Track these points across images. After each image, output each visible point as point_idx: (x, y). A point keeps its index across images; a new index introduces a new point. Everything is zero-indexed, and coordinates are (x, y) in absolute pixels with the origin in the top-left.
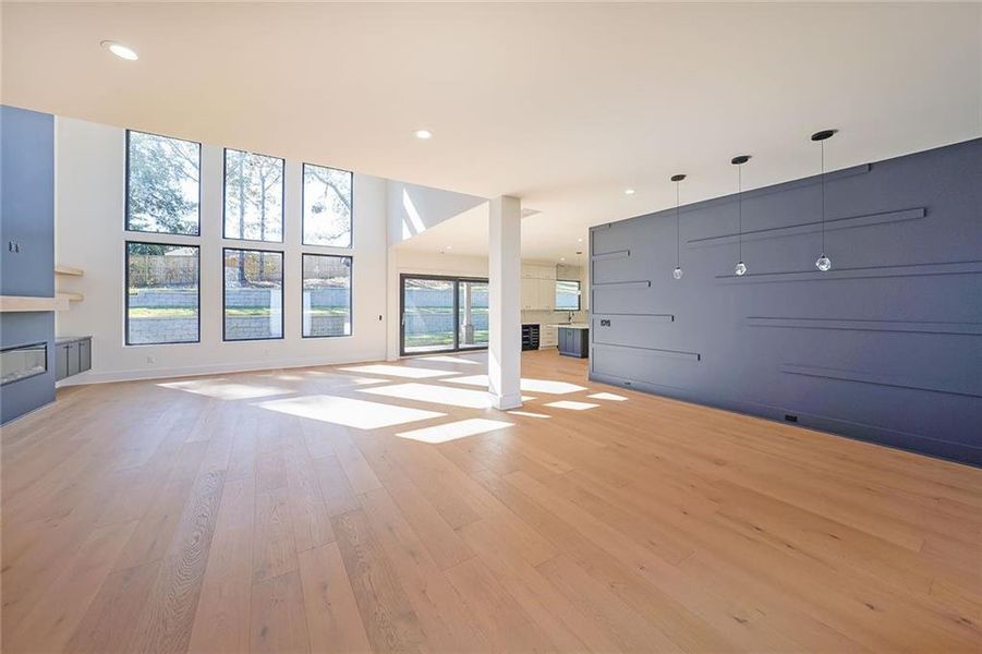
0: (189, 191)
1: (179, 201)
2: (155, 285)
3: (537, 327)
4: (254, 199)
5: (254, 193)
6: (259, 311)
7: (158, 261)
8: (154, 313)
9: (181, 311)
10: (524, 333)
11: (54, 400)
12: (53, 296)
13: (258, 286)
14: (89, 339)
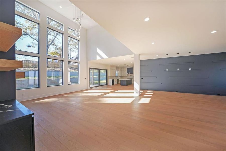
3: (114, 80)
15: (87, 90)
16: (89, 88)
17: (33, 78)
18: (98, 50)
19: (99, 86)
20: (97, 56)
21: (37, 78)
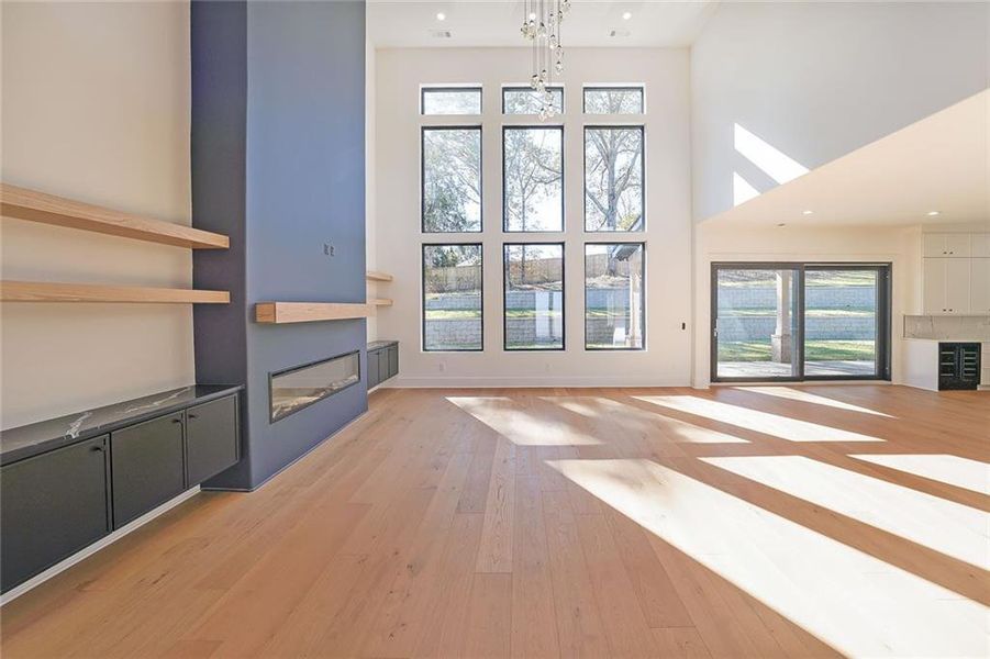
0: (471, 211)
1: (464, 221)
2: (451, 291)
3: (976, 347)
4: (516, 211)
5: (516, 205)
6: (526, 314)
7: (451, 272)
8: (450, 315)
9: (466, 312)
10: (942, 358)
11: (365, 409)
12: (365, 303)
13: (521, 289)
14: (397, 343)
15: (691, 391)
16: (703, 381)
17: (547, 313)
18: (746, 142)
19: (800, 379)
20: (739, 182)
21: (557, 314)
